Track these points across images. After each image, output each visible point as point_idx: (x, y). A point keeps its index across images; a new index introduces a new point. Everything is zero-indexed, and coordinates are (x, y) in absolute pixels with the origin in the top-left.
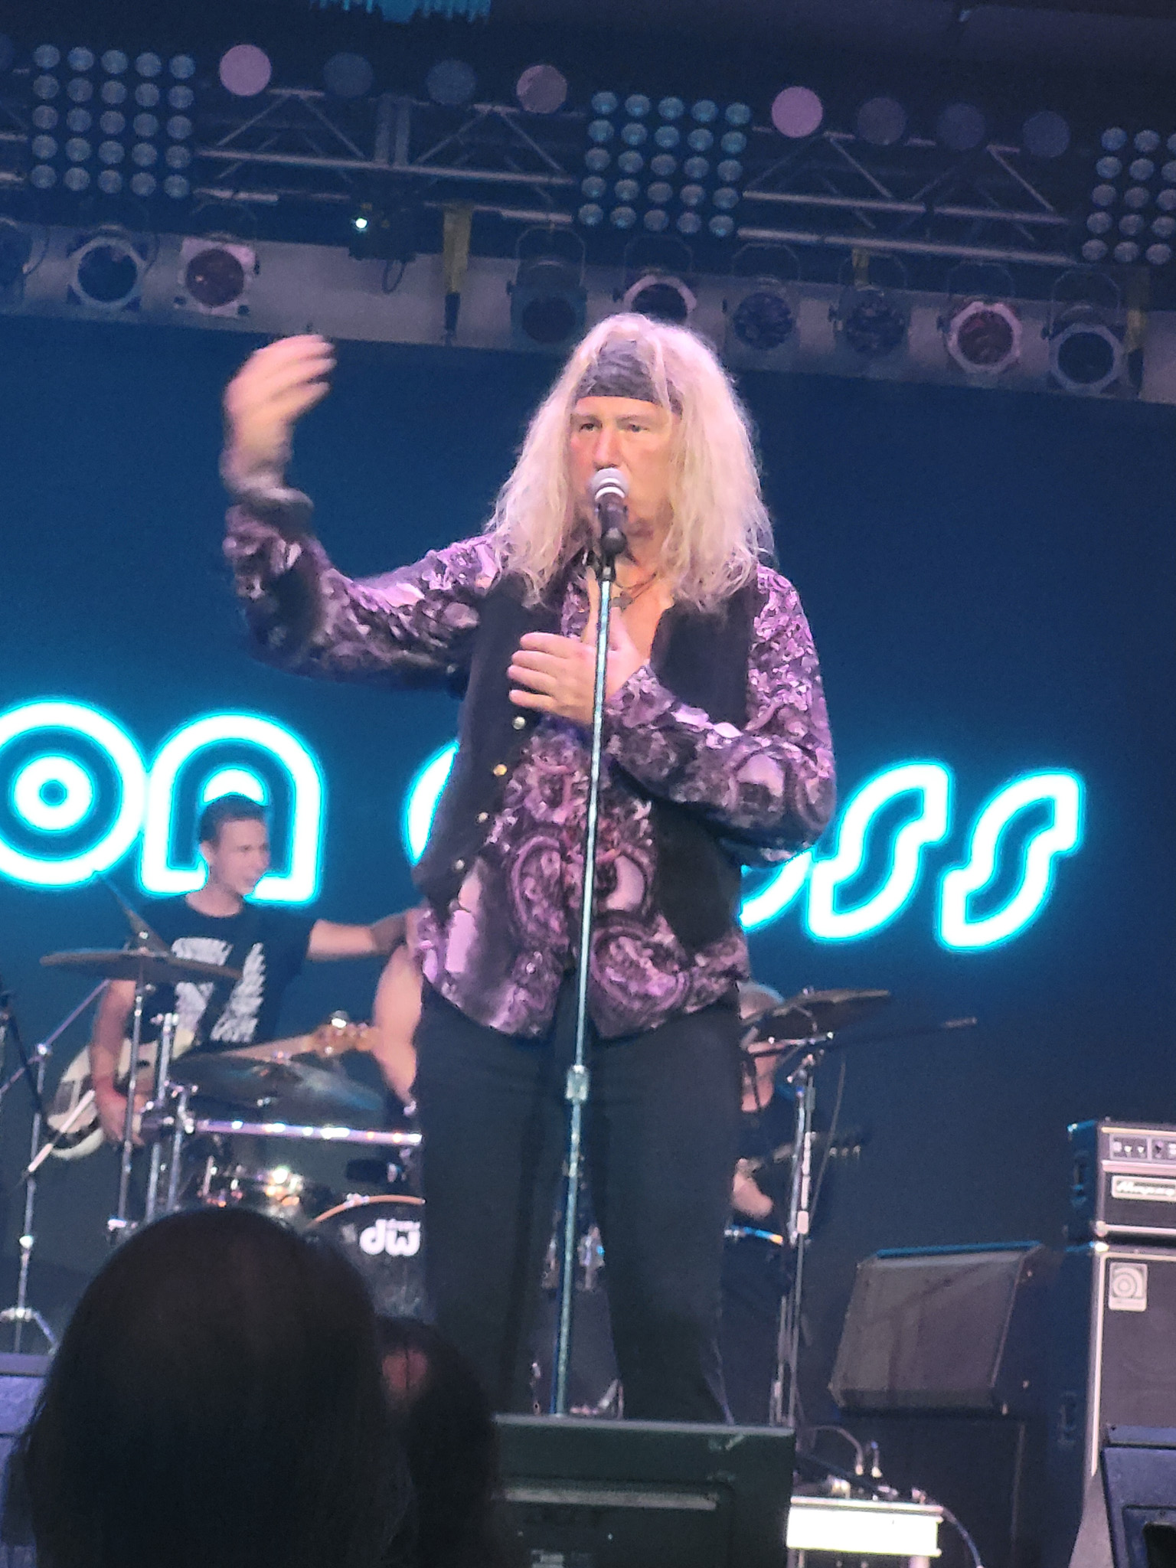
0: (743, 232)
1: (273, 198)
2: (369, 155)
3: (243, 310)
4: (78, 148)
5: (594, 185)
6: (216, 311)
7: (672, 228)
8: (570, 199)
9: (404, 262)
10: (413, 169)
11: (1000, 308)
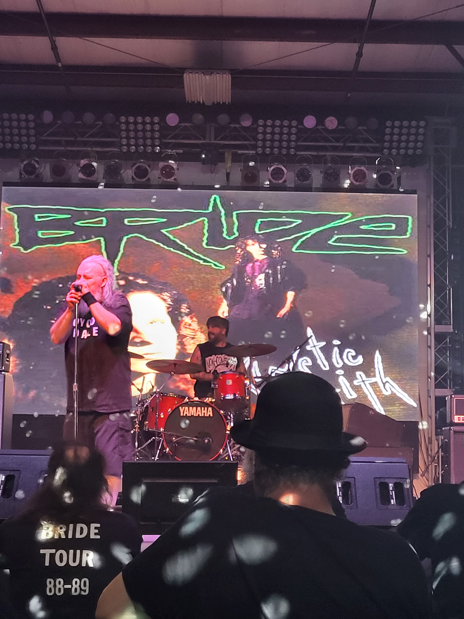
0: (298, 153)
1: (181, 151)
2: (205, 139)
3: (175, 179)
4: (132, 142)
5: (260, 143)
6: (169, 180)
7: (280, 153)
8: (255, 147)
9: (215, 165)
10: (216, 142)
11: (363, 168)
